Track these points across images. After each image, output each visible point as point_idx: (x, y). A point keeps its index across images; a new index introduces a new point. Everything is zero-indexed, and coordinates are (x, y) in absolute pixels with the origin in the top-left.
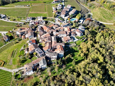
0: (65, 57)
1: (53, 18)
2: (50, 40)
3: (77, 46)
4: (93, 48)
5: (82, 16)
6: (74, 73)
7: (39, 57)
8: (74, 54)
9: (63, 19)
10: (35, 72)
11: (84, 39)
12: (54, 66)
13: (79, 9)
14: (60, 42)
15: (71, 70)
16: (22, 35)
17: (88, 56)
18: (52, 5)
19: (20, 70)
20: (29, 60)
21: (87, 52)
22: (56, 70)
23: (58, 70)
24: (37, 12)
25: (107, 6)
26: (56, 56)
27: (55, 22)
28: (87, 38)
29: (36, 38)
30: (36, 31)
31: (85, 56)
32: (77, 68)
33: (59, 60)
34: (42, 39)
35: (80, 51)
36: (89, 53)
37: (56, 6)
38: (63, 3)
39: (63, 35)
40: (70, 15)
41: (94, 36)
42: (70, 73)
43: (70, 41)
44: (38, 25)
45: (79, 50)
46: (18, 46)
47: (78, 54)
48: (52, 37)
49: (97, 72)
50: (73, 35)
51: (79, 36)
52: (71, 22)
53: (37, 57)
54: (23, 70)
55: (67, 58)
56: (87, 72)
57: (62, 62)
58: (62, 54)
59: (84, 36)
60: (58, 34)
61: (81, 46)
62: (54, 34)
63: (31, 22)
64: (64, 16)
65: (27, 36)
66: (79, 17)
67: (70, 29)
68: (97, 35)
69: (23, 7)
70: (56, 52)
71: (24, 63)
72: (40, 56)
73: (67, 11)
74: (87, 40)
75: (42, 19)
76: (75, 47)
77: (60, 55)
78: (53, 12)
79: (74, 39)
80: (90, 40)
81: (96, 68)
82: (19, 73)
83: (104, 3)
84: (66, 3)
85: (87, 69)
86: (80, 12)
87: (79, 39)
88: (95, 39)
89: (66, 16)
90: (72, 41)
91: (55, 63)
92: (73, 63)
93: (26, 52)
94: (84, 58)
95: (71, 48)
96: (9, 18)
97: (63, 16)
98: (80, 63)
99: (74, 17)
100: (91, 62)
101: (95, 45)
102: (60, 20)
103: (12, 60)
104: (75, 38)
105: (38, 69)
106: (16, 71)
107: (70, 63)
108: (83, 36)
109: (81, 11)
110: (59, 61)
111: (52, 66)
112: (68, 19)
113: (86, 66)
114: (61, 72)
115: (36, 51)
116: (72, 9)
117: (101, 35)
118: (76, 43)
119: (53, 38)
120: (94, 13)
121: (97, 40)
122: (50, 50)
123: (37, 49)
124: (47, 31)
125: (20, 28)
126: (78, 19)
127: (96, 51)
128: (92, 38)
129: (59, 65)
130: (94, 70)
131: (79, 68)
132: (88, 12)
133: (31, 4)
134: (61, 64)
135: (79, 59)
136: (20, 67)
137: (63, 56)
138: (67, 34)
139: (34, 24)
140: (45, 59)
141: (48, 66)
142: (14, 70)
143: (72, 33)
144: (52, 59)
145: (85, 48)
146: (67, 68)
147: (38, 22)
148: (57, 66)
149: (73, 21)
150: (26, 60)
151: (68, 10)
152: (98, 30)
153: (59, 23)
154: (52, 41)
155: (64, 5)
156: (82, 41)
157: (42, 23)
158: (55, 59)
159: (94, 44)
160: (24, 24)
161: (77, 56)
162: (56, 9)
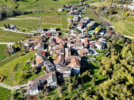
0: (81, 75)
1: (68, 29)
2: (63, 52)
3: (97, 62)
4: (118, 64)
5: (102, 29)
6: (94, 96)
7: (47, 72)
8: (94, 71)
9: (80, 31)
10: (40, 91)
11: (106, 53)
12: (66, 84)
13: (98, 22)
14: (75, 54)
15: (89, 92)
16: (30, 47)
17: (112, 75)
18: (67, 17)
19: (22, 88)
20: (36, 75)
21: (111, 69)
22: (69, 90)
23: (72, 90)
24: (51, 24)
25: (132, 19)
26: (70, 72)
27: (70, 34)
28: (110, 52)
29: (46, 50)
30: (47, 42)
31: (108, 75)
32: (98, 90)
33: (73, 77)
34: (53, 51)
35: (101, 68)
36: (114, 71)
37: (72, 18)
38: (80, 15)
39: (79, 48)
40: (88, 27)
41: (119, 50)
42: (88, 96)
43: (88, 54)
44: (50, 36)
45: (99, 66)
46: (24, 58)
47: (99, 71)
48: (65, 48)
49: (127, 98)
50: (92, 48)
51: (100, 50)
52: (89, 35)
53: (45, 71)
54: (26, 88)
55: (84, 76)
56: (112, 96)
57: (77, 80)
58: (77, 69)
59: (106, 49)
60: (73, 46)
61: (103, 62)
62: (68, 46)
63: (42, 34)
64: (81, 28)
65: (36, 48)
66: (99, 29)
67: (88, 41)
68: (123, 49)
69: (35, 18)
70: (69, 67)
71: (28, 79)
72: (49, 70)
73: (84, 23)
74: (110, 54)
75: (55, 31)
76: (94, 62)
77: (75, 71)
78: (69, 24)
79: (93, 53)
80: (114, 55)
81: (125, 92)
82: (20, 91)
83: (128, 16)
84: (84, 15)
85: (112, 91)
86: (100, 25)
87: (99, 53)
88: (120, 54)
89: (83, 28)
90: (90, 54)
91: (68, 81)
92: (92, 83)
93: (33, 65)
94: (107, 77)
95: (89, 63)
96: (18, 29)
97: (79, 28)
98: (101, 83)
99: (93, 29)
100: (117, 83)
101: (121, 61)
102: (75, 31)
103: (13, 75)
104: (95, 51)
105: (45, 87)
106: (16, 89)
107: (89, 83)
108: (104, 49)
109: (101, 23)
110: (74, 79)
111: (64, 84)
112: (85, 31)
113: (110, 88)
114: (75, 94)
115: (45, 65)
116: (90, 22)
117: (129, 50)
118: (95, 57)
119: (67, 49)
120: (116, 27)
121: (122, 55)
122: (62, 63)
123: (46, 62)
124: (60, 42)
125: (30, 39)
126: (98, 32)
127: (122, 68)
128: (116, 52)
129: (72, 83)
130: (122, 93)
131: (100, 90)
132: (109, 25)
133: (44, 15)
134: (75, 82)
135: (100, 78)
136: (23, 84)
137: (79, 72)
138: (84, 46)
139: (45, 35)
140: (55, 74)
141: (58, 84)
142: (15, 88)
143: (90, 46)
144: (64, 76)
145: (107, 63)
146: (84, 89)
147: (50, 33)
148: (70, 84)
149: (92, 33)
150: (31, 76)
151: (86, 22)
152: (124, 43)
153: (75, 35)
154: (65, 54)
155: (81, 17)
156: (104, 55)
157: (55, 35)
158: (69, 75)
159: (119, 59)
160: (35, 35)
161: (98, 74)
162: (72, 21)
